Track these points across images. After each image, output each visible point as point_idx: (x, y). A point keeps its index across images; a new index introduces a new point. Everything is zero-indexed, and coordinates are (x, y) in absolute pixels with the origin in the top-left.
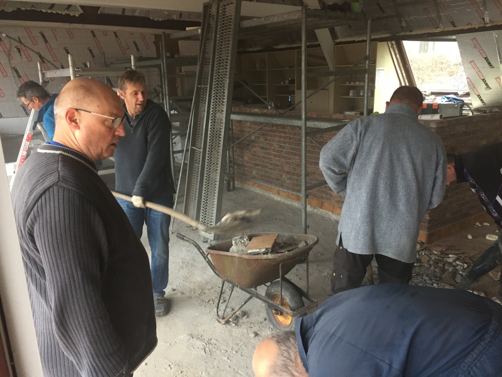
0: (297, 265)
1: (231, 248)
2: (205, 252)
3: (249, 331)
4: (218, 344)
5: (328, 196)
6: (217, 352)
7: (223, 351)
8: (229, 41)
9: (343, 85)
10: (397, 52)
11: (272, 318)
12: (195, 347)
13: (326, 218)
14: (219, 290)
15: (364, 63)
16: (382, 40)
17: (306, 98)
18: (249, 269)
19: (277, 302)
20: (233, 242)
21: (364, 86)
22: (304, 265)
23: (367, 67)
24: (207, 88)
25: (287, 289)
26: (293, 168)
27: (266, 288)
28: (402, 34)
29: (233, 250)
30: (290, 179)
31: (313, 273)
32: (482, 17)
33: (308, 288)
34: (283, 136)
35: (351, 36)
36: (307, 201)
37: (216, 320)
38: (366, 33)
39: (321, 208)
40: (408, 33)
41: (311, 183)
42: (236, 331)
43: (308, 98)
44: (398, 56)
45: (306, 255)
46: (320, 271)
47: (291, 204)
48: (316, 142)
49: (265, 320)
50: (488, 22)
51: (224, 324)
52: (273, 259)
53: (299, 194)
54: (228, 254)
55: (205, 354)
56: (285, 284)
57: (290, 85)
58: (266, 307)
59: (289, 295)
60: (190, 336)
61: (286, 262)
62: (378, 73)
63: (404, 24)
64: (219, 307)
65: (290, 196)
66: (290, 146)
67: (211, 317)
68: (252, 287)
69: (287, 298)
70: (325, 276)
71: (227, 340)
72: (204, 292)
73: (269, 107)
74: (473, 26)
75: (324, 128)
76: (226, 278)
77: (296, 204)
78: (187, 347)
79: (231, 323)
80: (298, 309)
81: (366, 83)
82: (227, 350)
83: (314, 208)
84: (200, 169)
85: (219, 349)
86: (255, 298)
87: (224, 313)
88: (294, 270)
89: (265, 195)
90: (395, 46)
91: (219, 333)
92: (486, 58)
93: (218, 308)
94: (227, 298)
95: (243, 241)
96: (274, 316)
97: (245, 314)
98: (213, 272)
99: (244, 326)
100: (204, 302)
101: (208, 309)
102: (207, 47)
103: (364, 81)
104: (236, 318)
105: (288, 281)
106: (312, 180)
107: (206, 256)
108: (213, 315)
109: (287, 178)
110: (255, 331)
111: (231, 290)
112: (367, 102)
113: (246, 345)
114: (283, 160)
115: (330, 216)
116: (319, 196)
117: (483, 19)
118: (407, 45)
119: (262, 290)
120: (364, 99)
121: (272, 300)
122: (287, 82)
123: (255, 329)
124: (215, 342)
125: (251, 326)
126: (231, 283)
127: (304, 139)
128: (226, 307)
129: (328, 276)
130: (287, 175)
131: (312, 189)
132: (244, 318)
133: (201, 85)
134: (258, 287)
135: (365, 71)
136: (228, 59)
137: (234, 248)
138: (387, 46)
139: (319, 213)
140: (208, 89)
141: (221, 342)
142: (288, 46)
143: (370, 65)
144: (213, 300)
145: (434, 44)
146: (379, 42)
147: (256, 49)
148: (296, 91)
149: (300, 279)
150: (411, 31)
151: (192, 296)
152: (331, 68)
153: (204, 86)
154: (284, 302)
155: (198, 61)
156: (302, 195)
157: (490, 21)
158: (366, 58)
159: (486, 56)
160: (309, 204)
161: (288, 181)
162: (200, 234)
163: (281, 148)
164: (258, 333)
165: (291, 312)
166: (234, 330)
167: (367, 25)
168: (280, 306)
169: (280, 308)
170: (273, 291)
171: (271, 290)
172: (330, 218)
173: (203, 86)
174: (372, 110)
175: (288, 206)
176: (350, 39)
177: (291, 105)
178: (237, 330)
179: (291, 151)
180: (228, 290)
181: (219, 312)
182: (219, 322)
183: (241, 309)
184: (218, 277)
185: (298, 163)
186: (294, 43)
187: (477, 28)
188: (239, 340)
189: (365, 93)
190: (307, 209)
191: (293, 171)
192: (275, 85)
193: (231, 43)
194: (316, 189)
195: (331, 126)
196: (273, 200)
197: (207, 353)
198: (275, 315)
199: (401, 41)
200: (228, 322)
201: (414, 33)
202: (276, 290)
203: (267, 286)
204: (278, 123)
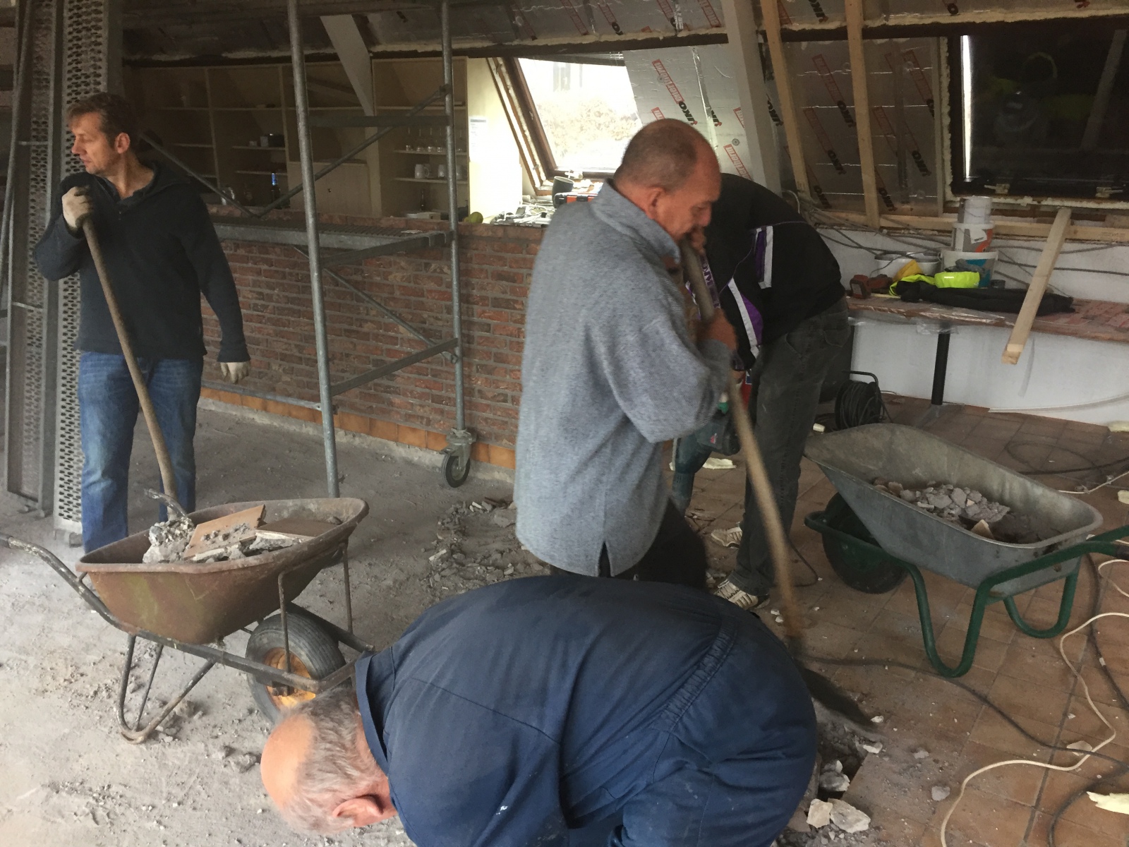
0: (322, 570)
1: (146, 552)
2: (73, 570)
3: (210, 747)
4: (129, 794)
5: (383, 406)
6: (128, 813)
7: (144, 808)
8: (99, 28)
9: (396, 151)
10: (509, 83)
11: (268, 704)
12: (66, 813)
13: (382, 455)
14: (123, 661)
15: (441, 103)
16: (475, 53)
17: (314, 178)
18: (201, 597)
19: (280, 666)
20: (152, 537)
21: (445, 157)
22: (339, 569)
23: (448, 111)
24: (46, 147)
25: (300, 631)
26: (297, 346)
27: (249, 635)
28: (516, 43)
29: (152, 557)
30: (291, 371)
31: (361, 583)
32: (670, 17)
33: (351, 619)
34: (265, 270)
35: (406, 39)
36: (335, 422)
37: (119, 736)
38: (440, 36)
39: (370, 433)
40: (529, 42)
41: (343, 378)
42: (175, 753)
43: (317, 178)
44: (511, 91)
45: (343, 544)
46: (376, 577)
47: (298, 430)
48: (347, 281)
49: (251, 711)
50: (681, 27)
51: (144, 742)
52: (260, 565)
53: (315, 406)
54: (140, 567)
55: (95, 825)
56: (293, 619)
57: (270, 149)
58: (251, 682)
59: (307, 644)
60: (49, 789)
61: (295, 568)
62: (472, 128)
63: (518, 21)
64: (126, 702)
65: (294, 413)
66: (286, 294)
67: (106, 730)
68: (213, 641)
69: (303, 653)
70: (389, 588)
71: (154, 780)
72: (81, 671)
73: (224, 201)
74: (655, 35)
75: (363, 248)
76: (138, 629)
77: (309, 430)
78: (44, 818)
79: (161, 736)
80: (331, 673)
81: (449, 147)
82: (156, 802)
83: (354, 436)
84: (43, 361)
85: (133, 804)
86: (220, 665)
87: (140, 716)
88: (314, 585)
89: (231, 415)
90: (503, 69)
91: (129, 767)
92: (681, 103)
93: (122, 705)
94: (147, 677)
95: (178, 532)
96: (272, 701)
97: (195, 708)
98: (102, 619)
99: (196, 737)
100: (84, 698)
101: (96, 712)
102: (37, 42)
103: (444, 145)
104: (174, 722)
105: (303, 613)
106: (343, 371)
107: (78, 580)
108: (110, 724)
109: (284, 370)
110: (227, 744)
111: (155, 656)
112: (455, 191)
113: (205, 780)
114: (270, 328)
115: (390, 450)
116: (363, 408)
117: (672, 20)
118: (528, 66)
119: (237, 643)
120: (447, 185)
121: (264, 662)
122: (264, 141)
123: (226, 739)
124: (121, 790)
125: (214, 734)
126: (155, 638)
127: (316, 274)
128: (146, 699)
129: (394, 586)
130: (282, 362)
131: (344, 392)
132: (196, 717)
133: (28, 139)
134: (227, 639)
135: (445, 120)
136: (99, 76)
137: (154, 553)
138: (488, 69)
139: (365, 445)
140: (50, 151)
141: (138, 786)
142: (260, 55)
143: (455, 108)
144: (108, 689)
145: (581, 69)
146: (471, 57)
147: (177, 58)
148: (288, 163)
149: (331, 602)
150: (534, 38)
151: (49, 688)
152: (369, 112)
153: (38, 143)
154: (295, 664)
155: (15, 77)
156: (323, 407)
157: (685, 25)
158: (445, 90)
159: (680, 100)
160: (341, 427)
161: (286, 378)
162: (60, 527)
163: (263, 299)
164: (235, 745)
165: (314, 682)
166: (169, 751)
167: (440, 18)
168: (286, 675)
169: (285, 680)
170: (265, 641)
171: (261, 639)
172: (393, 455)
173: (34, 143)
174: (467, 208)
175: (290, 437)
176: (405, 47)
177: (277, 196)
178: (179, 750)
179: (287, 306)
180: (147, 656)
181: (125, 716)
182: (129, 739)
183: (187, 698)
184: (117, 630)
185: (306, 333)
186: (274, 48)
187: (661, 38)
188: (186, 773)
189: (448, 171)
190: (337, 439)
191: (295, 352)
192: (235, 147)
193: (104, 33)
194: (356, 391)
195: (378, 244)
196: (252, 425)
197: (101, 822)
198: (275, 697)
199: (515, 59)
200: (152, 736)
201: (541, 42)
202: (273, 637)
203: (251, 632)
204: (251, 238)
